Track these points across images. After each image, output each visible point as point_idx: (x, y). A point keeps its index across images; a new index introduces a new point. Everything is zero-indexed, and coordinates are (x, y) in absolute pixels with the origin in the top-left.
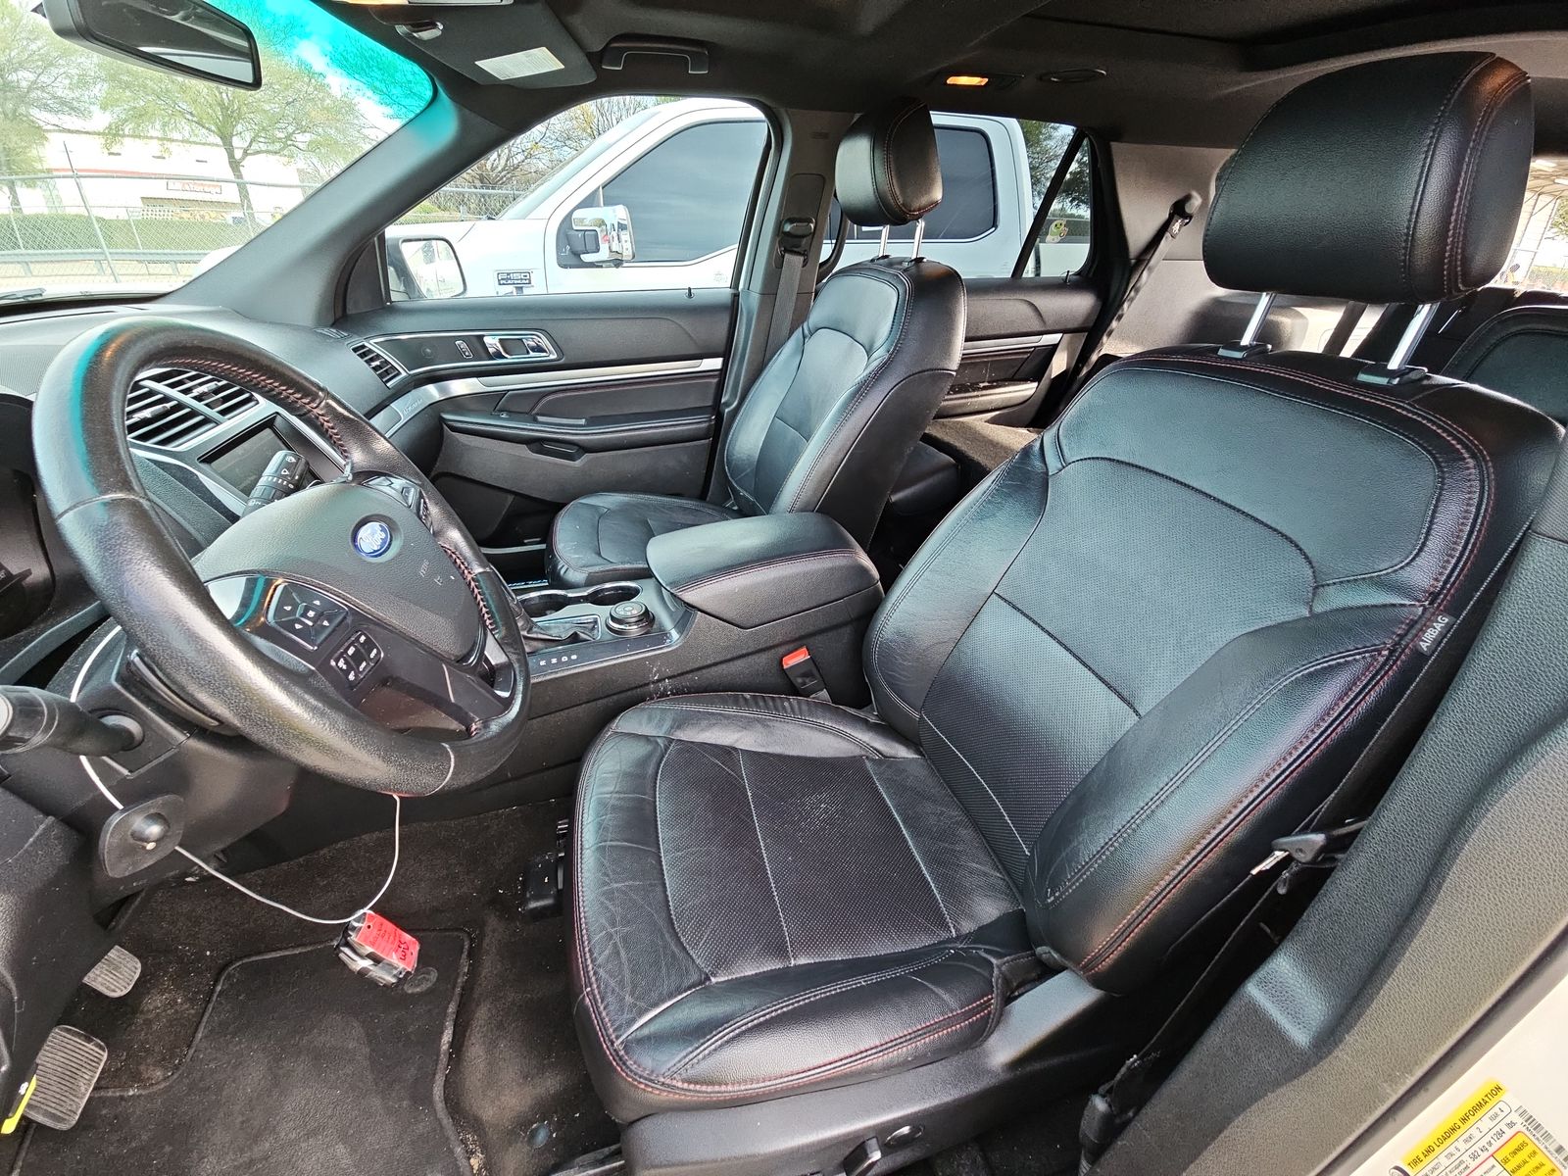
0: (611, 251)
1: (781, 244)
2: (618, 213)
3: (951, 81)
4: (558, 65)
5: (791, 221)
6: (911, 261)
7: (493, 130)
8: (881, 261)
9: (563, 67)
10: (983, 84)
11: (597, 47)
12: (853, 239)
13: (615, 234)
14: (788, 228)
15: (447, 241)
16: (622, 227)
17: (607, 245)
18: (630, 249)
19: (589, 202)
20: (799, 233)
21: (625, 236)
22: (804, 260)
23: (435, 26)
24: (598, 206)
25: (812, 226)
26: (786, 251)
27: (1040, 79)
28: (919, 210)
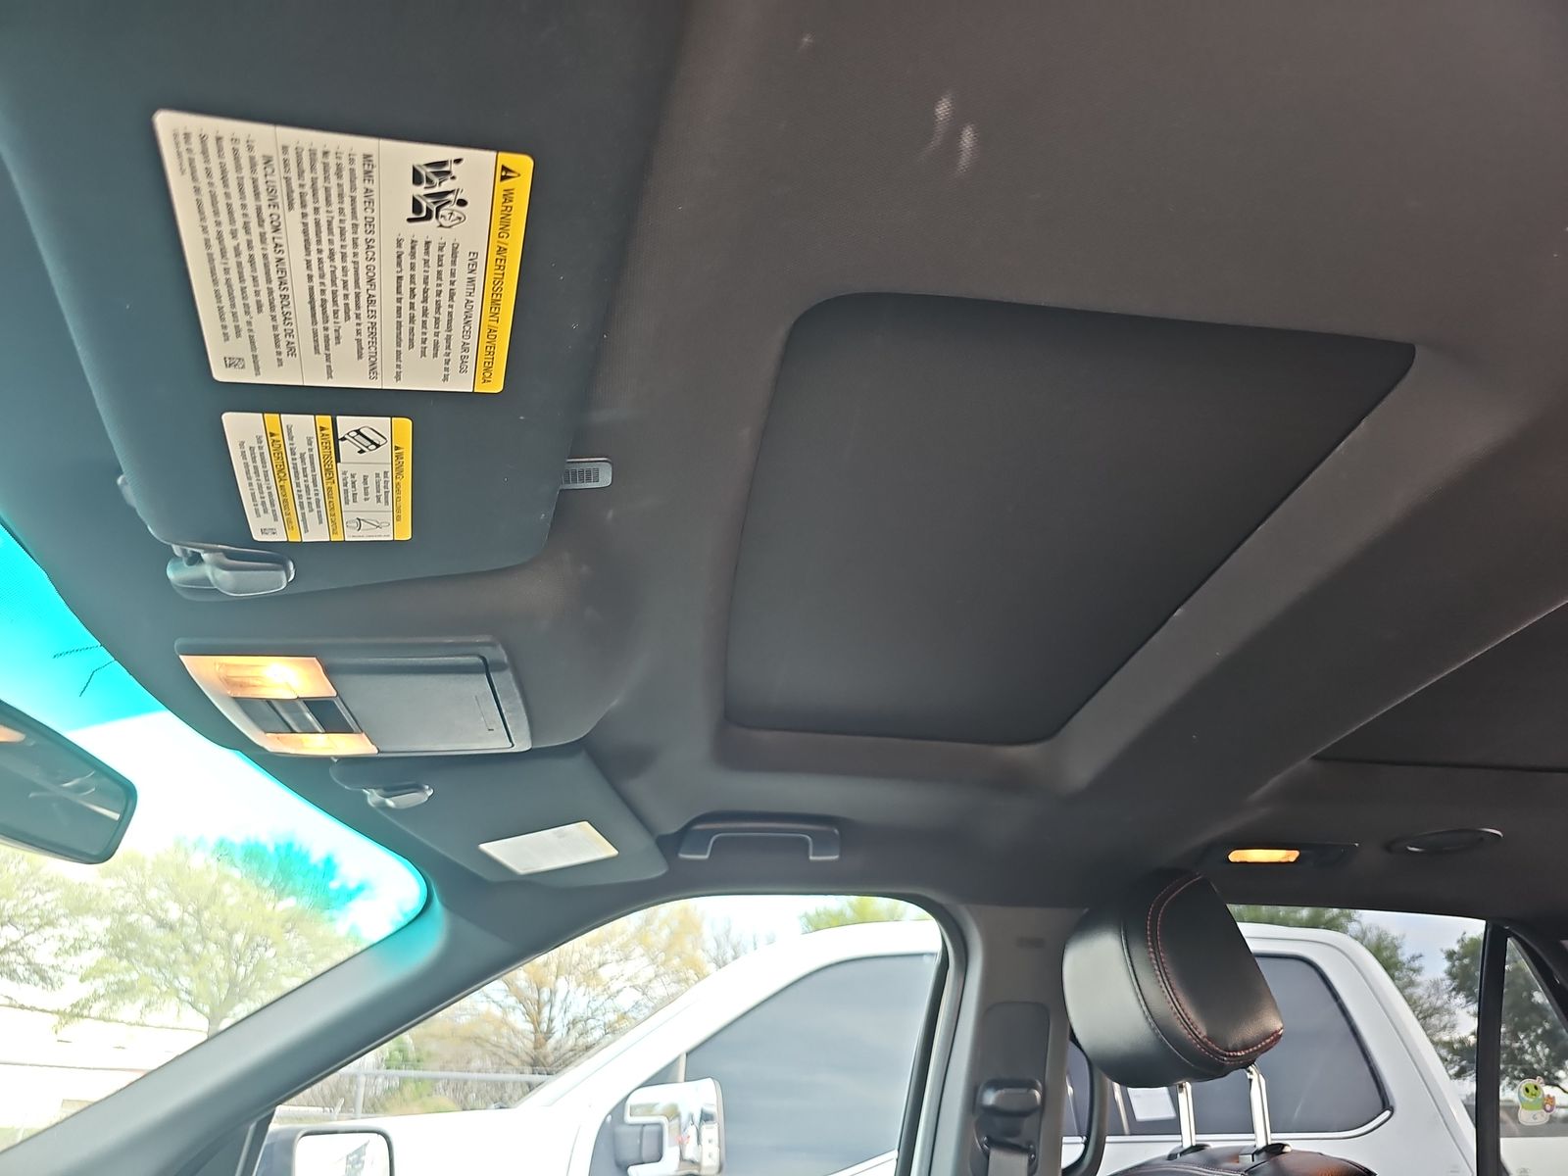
0: (682, 1159)
1: (981, 1127)
2: (704, 1094)
3: (1236, 856)
4: (607, 850)
5: (995, 1084)
6: (1258, 1152)
7: (496, 946)
8: (1191, 1156)
9: (614, 852)
10: (1292, 859)
11: (672, 827)
12: (1123, 1134)
13: (692, 1131)
14: (990, 1098)
15: (386, 1136)
16: (706, 1117)
17: (677, 1149)
18: (716, 1156)
19: (661, 1078)
20: (1015, 1106)
21: (711, 1132)
22: (1031, 1162)
23: (418, 788)
24: (675, 1081)
25: (1037, 1094)
26: (993, 1143)
27: (1388, 847)
28: (1245, 1047)
